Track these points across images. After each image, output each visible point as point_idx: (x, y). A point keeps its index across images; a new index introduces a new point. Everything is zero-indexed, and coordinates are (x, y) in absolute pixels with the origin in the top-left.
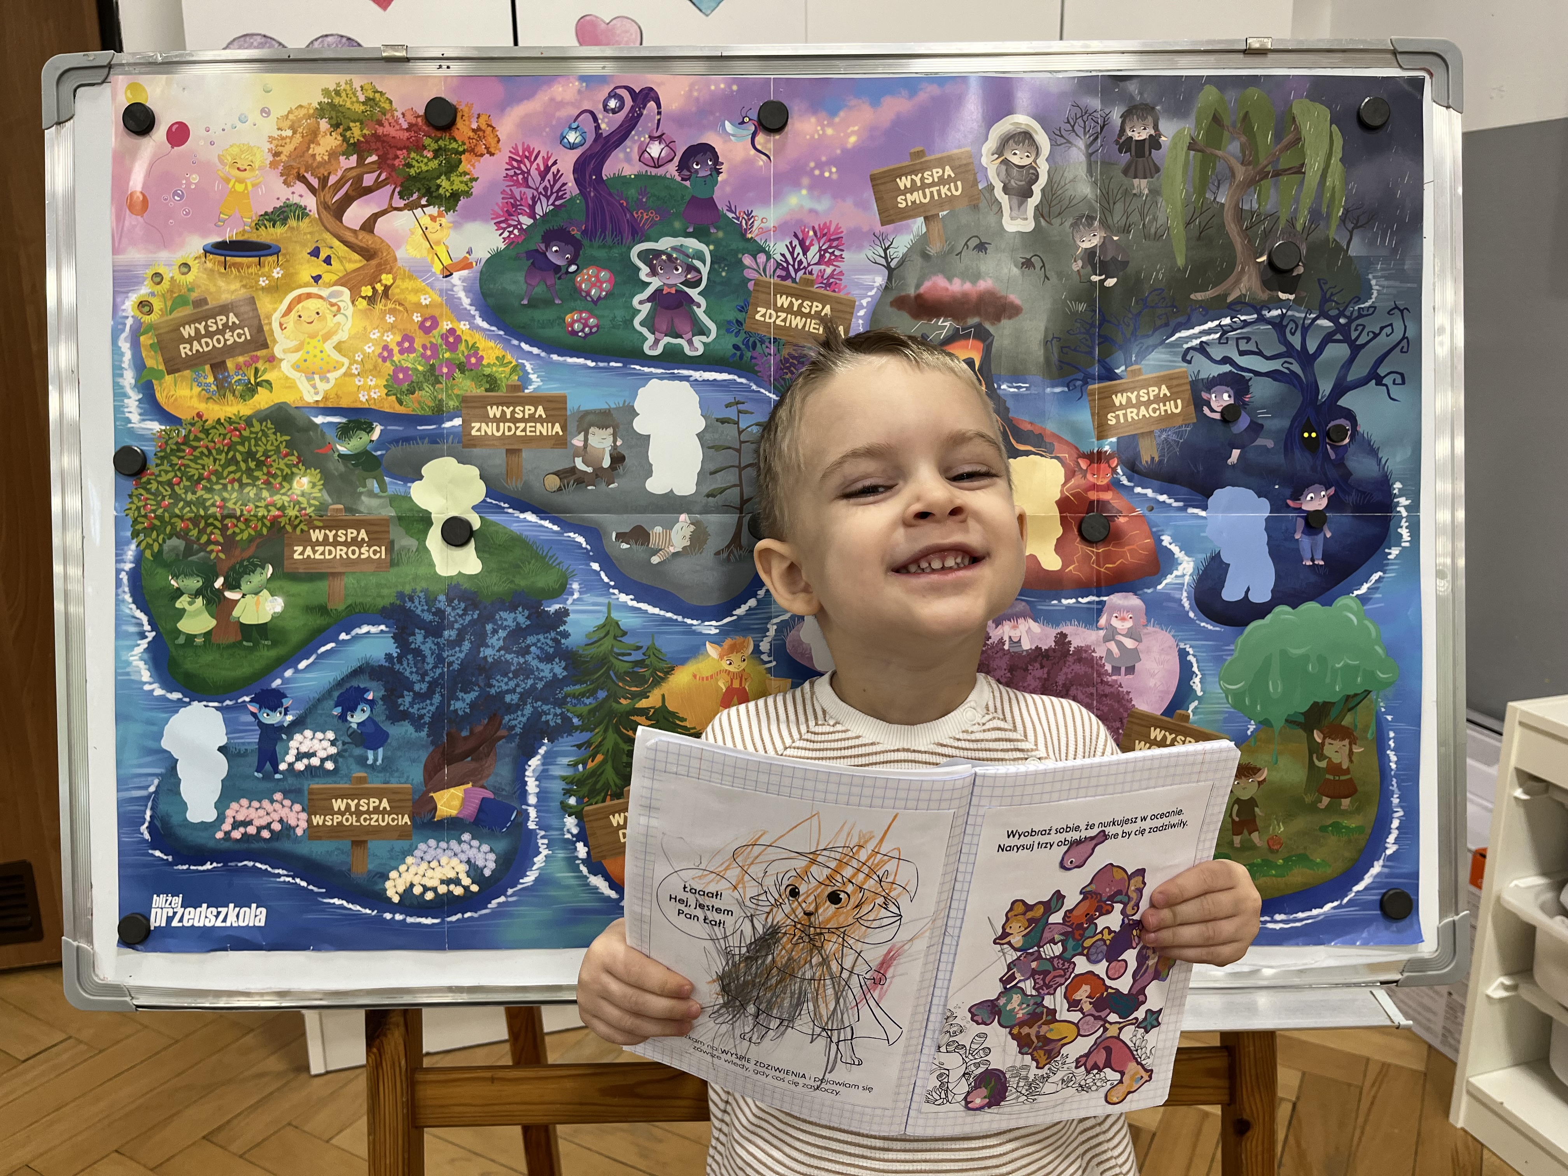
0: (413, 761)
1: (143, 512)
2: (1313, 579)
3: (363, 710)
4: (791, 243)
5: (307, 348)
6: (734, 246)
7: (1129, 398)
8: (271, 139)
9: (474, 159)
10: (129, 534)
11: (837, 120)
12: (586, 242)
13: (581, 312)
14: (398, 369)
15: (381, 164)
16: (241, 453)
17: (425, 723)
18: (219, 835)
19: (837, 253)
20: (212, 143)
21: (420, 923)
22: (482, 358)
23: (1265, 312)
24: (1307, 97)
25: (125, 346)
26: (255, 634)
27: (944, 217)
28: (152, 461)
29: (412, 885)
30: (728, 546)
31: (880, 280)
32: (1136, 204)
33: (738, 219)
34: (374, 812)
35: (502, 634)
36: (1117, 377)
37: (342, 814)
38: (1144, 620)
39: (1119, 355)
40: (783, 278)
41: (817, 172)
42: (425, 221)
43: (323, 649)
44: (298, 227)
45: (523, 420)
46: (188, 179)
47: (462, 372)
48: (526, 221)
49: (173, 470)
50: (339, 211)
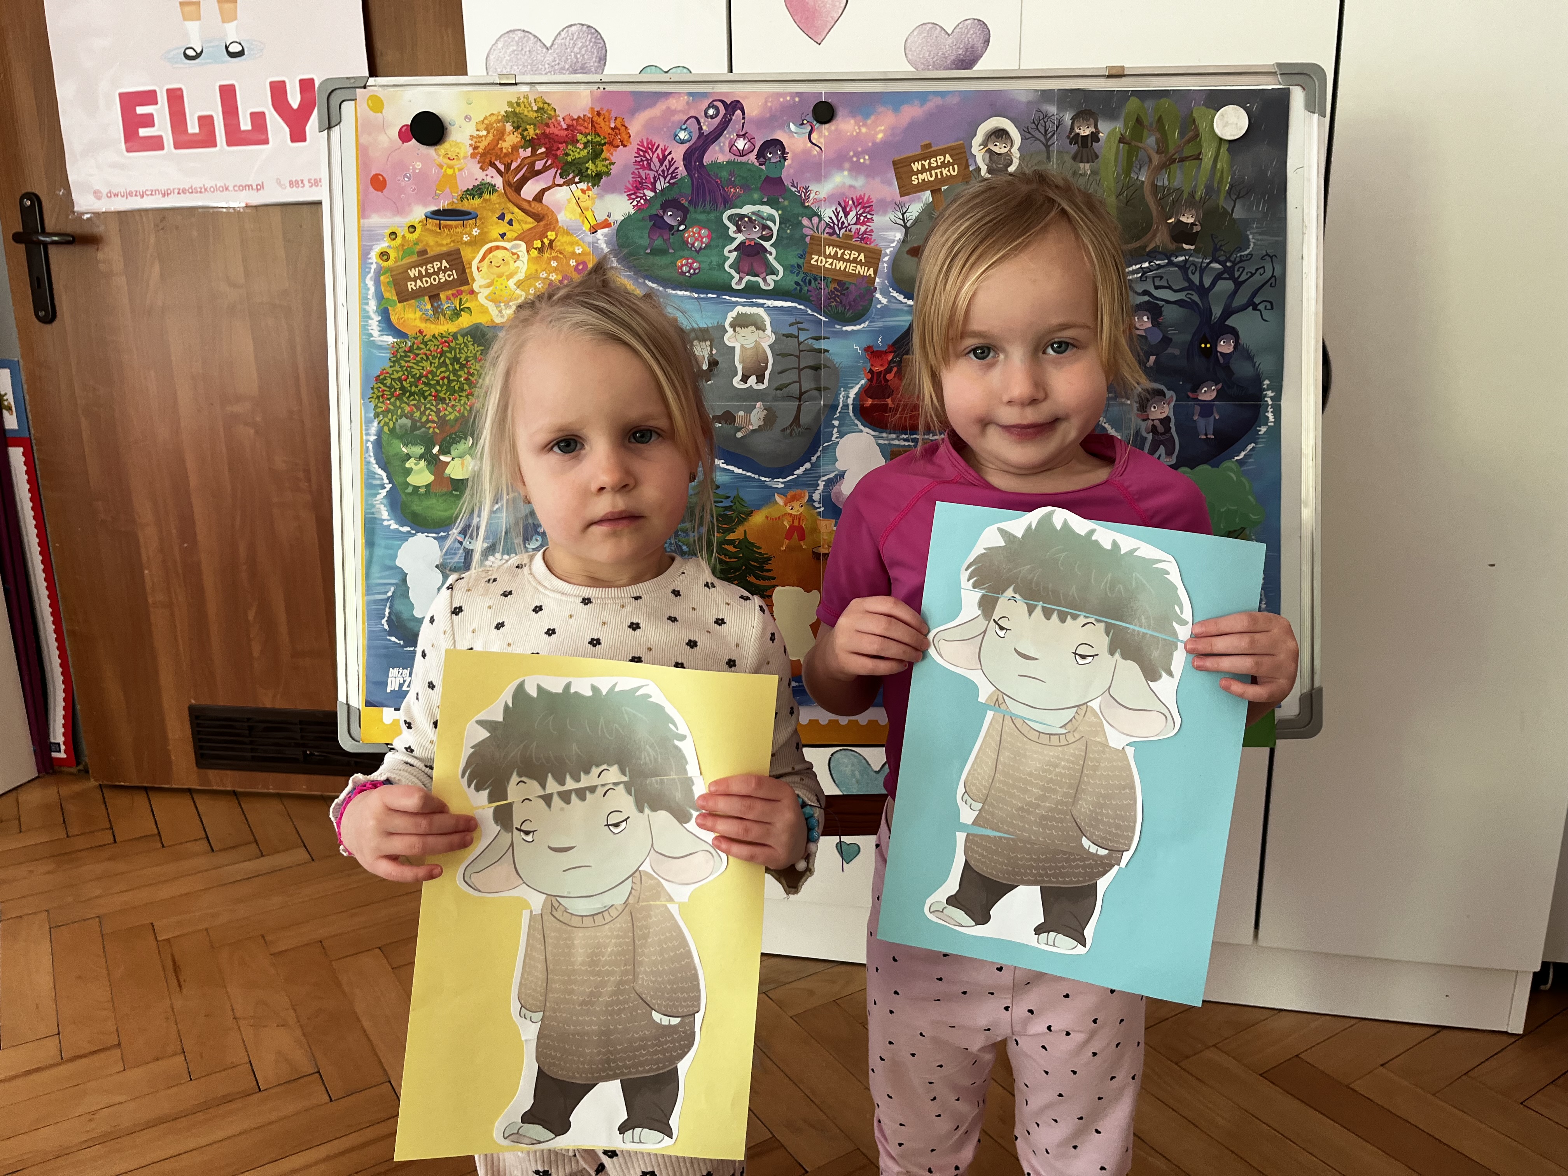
1: (381, 400)
3: (535, 540)
4: (836, 209)
5: (495, 284)
6: (796, 211)
8: (472, 138)
9: (612, 149)
10: (372, 415)
11: (869, 122)
12: (691, 209)
13: (687, 259)
15: (547, 154)
16: (449, 359)
19: (869, 216)
23: (1173, 258)
24: (1205, 104)
25: (370, 284)
26: (459, 485)
27: (945, 190)
28: (388, 365)
30: (791, 425)
31: (899, 235)
33: (798, 192)
40: (830, 234)
41: (855, 159)
42: (578, 193)
44: (490, 200)
46: (413, 166)
48: (650, 194)
49: (402, 370)
50: (518, 187)
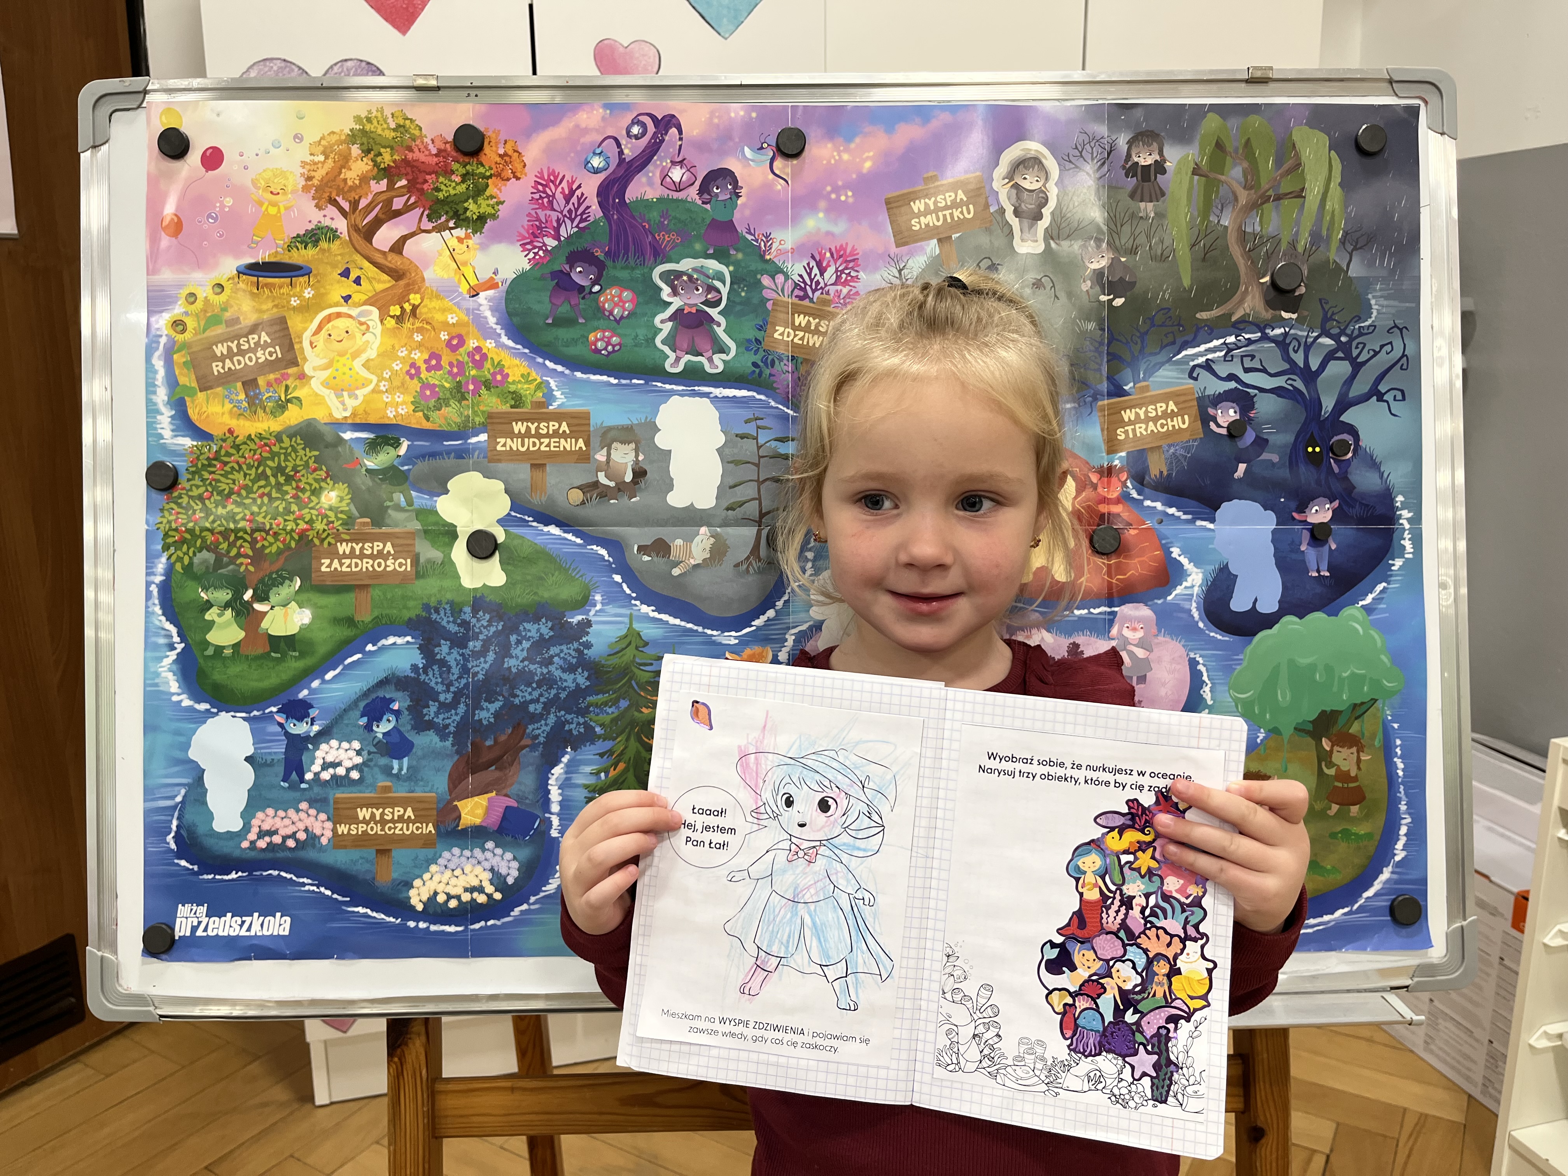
0: (438, 770)
1: (174, 526)
2: (1319, 589)
3: (389, 721)
4: (808, 264)
5: (336, 365)
6: (753, 268)
7: (1137, 414)
8: (304, 164)
9: (500, 183)
11: (853, 146)
12: (609, 263)
13: (604, 331)
14: (425, 386)
15: (411, 188)
16: (271, 468)
17: (450, 733)
18: (245, 844)
19: (853, 274)
20: (246, 168)
21: (443, 931)
22: (507, 375)
23: (1268, 331)
24: (1306, 124)
25: (159, 364)
26: (282, 644)
27: (957, 239)
28: (184, 477)
29: (436, 894)
30: (748, 558)
32: (1143, 226)
33: (757, 241)
34: (398, 821)
35: (526, 644)
36: (1124, 393)
37: (367, 823)
38: (1154, 630)
39: (1128, 373)
40: (801, 298)
41: (833, 196)
42: (453, 243)
43: (349, 660)
44: (329, 249)
45: (547, 436)
46: (222, 203)
47: (488, 389)
48: (551, 243)
49: (204, 485)
50: (369, 233)
